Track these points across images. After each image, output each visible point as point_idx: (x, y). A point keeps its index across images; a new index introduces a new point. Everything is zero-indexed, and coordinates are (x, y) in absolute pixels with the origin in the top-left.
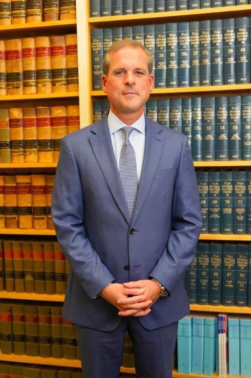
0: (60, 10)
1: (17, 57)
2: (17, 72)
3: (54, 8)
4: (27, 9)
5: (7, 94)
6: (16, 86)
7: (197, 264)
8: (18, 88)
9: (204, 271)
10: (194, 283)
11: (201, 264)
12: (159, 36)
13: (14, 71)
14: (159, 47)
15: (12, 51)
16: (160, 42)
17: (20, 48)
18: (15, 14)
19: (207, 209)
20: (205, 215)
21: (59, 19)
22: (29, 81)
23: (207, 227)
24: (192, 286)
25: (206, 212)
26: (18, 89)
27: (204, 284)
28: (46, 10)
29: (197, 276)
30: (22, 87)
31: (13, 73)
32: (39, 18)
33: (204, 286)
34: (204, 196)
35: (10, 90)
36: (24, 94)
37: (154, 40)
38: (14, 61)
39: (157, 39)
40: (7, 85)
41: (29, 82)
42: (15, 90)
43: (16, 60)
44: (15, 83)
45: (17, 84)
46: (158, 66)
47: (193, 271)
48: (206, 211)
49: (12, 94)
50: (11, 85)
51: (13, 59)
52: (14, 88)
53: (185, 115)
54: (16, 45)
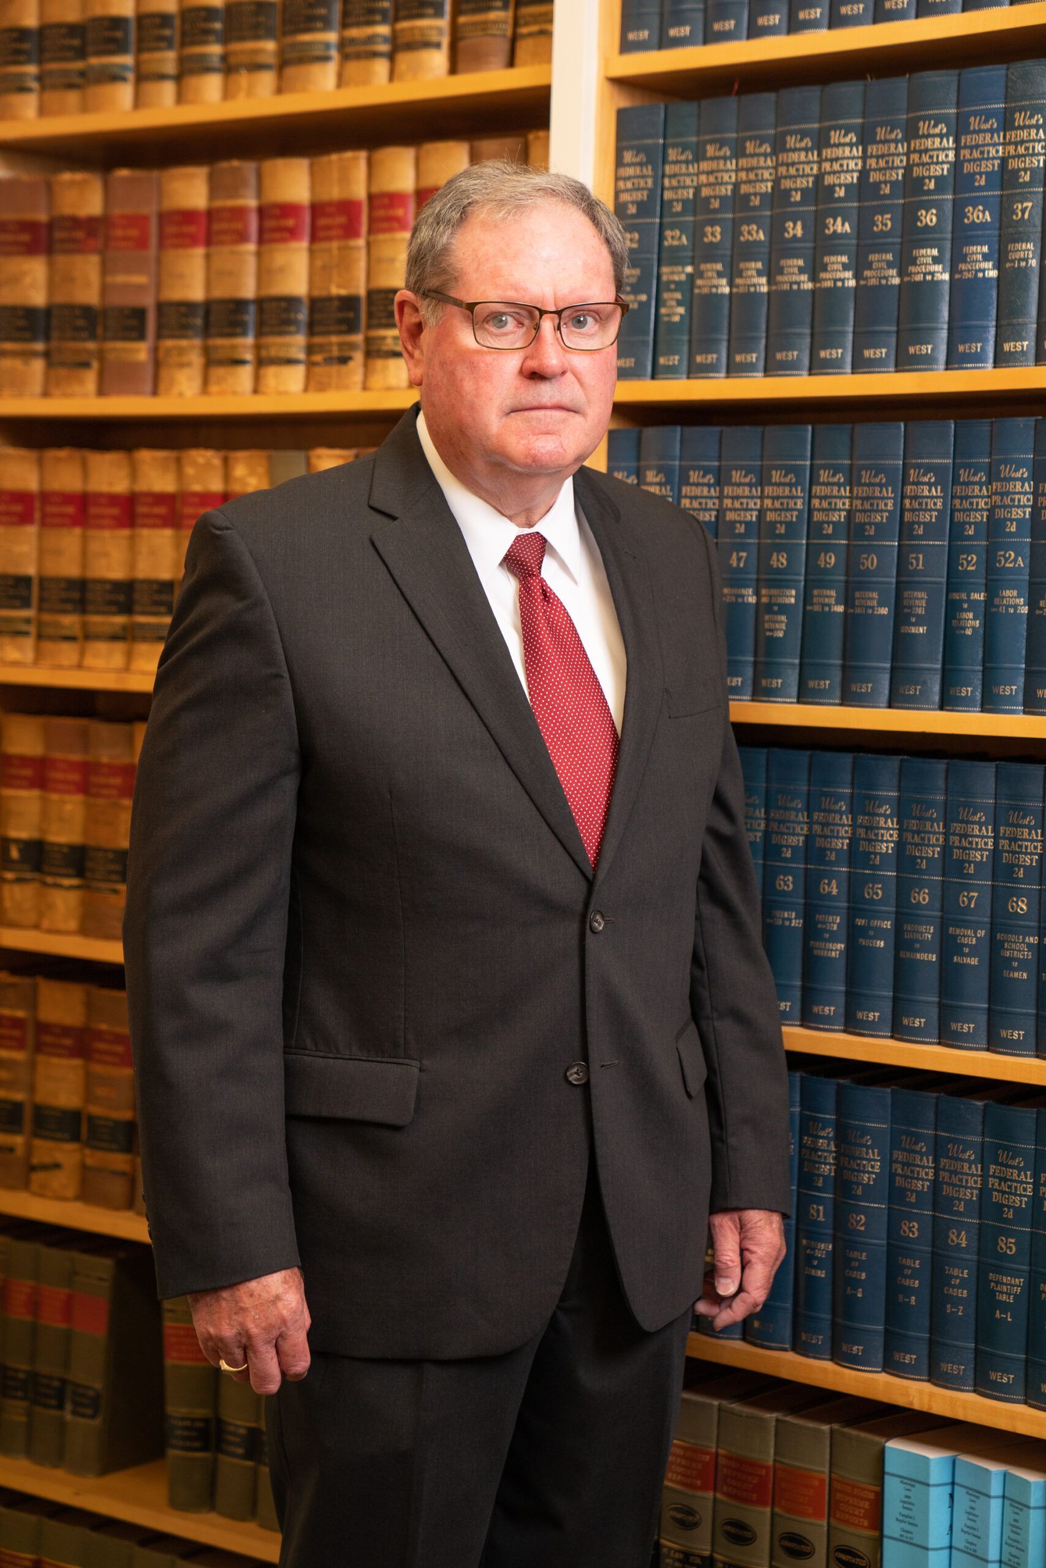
0: (516, 24)
1: (350, 231)
2: (343, 292)
3: (493, 15)
4: (397, 19)
5: (306, 389)
6: (335, 352)
7: (980, 1196)
8: (344, 360)
9: (1008, 1234)
10: (963, 1284)
11: (996, 1197)
12: (881, 133)
13: (335, 291)
14: (877, 185)
15: (330, 204)
16: (882, 164)
17: (359, 191)
18: (353, 41)
19: (1033, 940)
20: (1023, 965)
21: (511, 63)
22: (383, 332)
23: (1031, 1023)
24: (956, 1301)
25: (1028, 955)
26: (344, 369)
27: (1004, 1298)
28: (466, 24)
29: (979, 1253)
30: (358, 357)
31: (329, 299)
32: (438, 59)
33: (1004, 1307)
34: (1021, 875)
35: (317, 370)
36: (365, 388)
37: (857, 152)
38: (335, 245)
39: (873, 149)
40: (310, 349)
41: (384, 338)
42: (334, 369)
43: (343, 243)
44: (334, 339)
45: (341, 345)
46: (867, 273)
47: (960, 1226)
48: (1030, 946)
49: (322, 388)
50: (321, 348)
51: (329, 239)
52: (329, 361)
53: (962, 498)
54: (345, 179)
